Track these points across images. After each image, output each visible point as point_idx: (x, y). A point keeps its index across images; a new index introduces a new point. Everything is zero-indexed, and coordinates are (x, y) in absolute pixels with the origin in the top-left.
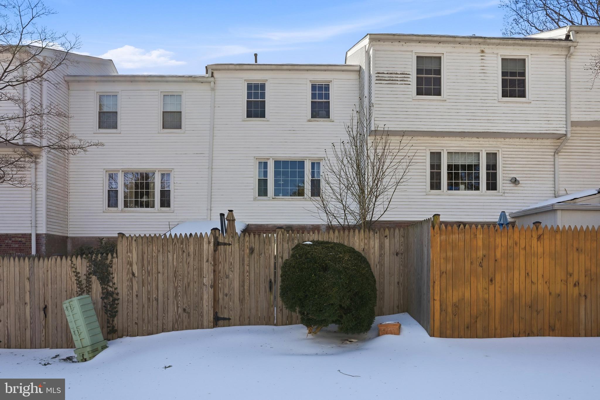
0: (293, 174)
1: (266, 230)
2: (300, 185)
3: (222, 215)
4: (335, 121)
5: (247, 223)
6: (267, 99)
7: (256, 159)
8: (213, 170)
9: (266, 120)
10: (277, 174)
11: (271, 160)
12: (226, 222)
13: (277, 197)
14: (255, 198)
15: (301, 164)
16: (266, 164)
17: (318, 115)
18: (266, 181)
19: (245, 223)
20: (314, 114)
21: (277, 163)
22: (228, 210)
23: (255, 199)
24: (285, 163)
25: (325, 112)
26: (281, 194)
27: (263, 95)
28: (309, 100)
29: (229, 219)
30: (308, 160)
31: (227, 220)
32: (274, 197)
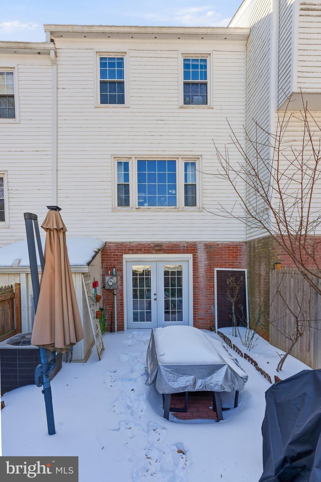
0: (162, 178)
1: (128, 250)
2: (170, 191)
3: (30, 218)
4: (215, 107)
5: (105, 241)
6: (126, 80)
7: (114, 158)
8: (59, 172)
9: (126, 106)
10: (141, 178)
11: (133, 158)
12: (43, 234)
13: (141, 207)
14: (114, 207)
15: (172, 164)
16: (126, 165)
17: (192, 102)
18: (127, 187)
19: (102, 240)
20: (188, 99)
21: (141, 164)
22: (49, 207)
23: (113, 210)
24: (152, 164)
25: (201, 97)
26: (146, 204)
27: (121, 74)
28: (181, 80)
29: (50, 226)
30: (180, 159)
31: (46, 229)
32: (137, 207)
